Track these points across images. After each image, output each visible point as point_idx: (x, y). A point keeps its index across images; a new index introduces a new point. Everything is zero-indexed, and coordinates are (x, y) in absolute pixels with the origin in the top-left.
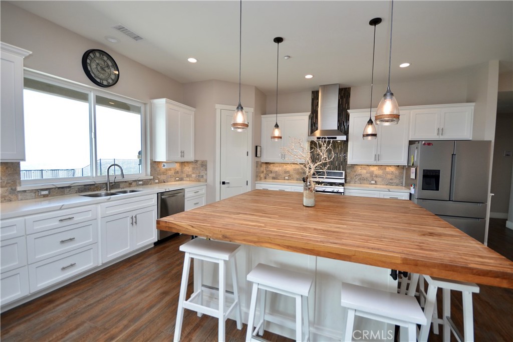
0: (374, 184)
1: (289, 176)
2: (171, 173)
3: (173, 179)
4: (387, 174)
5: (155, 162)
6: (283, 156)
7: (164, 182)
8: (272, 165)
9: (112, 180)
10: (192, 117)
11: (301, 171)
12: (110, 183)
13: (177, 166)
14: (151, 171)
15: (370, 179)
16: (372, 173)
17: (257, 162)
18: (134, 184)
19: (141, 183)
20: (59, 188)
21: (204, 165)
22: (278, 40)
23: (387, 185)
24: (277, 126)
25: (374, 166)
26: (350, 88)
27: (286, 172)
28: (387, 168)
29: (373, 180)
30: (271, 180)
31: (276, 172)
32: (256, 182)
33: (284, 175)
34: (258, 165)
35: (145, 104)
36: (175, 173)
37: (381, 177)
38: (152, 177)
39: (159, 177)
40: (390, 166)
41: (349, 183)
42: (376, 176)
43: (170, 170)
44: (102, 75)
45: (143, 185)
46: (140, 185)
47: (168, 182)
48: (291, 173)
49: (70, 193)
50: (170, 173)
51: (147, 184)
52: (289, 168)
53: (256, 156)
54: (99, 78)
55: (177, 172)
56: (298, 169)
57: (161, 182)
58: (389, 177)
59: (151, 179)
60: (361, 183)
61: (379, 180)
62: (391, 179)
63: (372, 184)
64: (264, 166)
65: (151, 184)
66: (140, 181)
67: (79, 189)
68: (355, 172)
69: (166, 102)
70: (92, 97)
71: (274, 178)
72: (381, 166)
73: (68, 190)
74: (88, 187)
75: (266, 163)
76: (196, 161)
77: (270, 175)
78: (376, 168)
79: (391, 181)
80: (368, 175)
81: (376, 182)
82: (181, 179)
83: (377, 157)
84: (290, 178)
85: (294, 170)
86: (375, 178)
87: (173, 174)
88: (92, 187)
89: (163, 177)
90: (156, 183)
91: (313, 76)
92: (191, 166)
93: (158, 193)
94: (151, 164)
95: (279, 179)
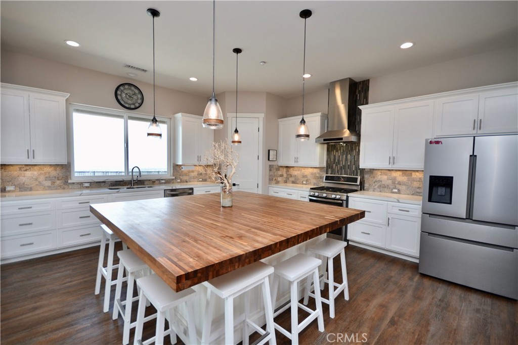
0: (396, 193)
2: (195, 174)
3: (196, 180)
4: (414, 181)
5: (177, 165)
6: (296, 159)
7: (187, 182)
8: (292, 169)
9: (135, 178)
11: (318, 175)
12: (134, 181)
13: (201, 169)
14: (173, 172)
15: (392, 187)
16: (394, 180)
17: (271, 167)
18: (157, 182)
20: (97, 182)
22: (238, 51)
23: (413, 194)
24: (236, 131)
25: (396, 170)
26: (369, 80)
27: (304, 176)
28: (413, 173)
29: (395, 188)
30: (291, 185)
31: (295, 176)
32: (270, 185)
33: (303, 179)
35: (170, 118)
36: (198, 175)
37: (405, 185)
38: (174, 178)
39: (181, 177)
40: (418, 171)
41: (368, 190)
42: (399, 183)
43: (193, 172)
44: (130, 101)
45: (165, 183)
46: (162, 183)
47: (190, 182)
48: (309, 177)
49: (104, 187)
50: (192, 174)
51: (169, 183)
52: (308, 172)
53: (269, 160)
54: (128, 104)
55: (201, 174)
56: (315, 173)
57: (184, 182)
58: (416, 184)
59: (173, 179)
60: (381, 191)
61: (403, 188)
62: (419, 188)
63: (394, 193)
64: (285, 170)
65: (173, 183)
66: (162, 180)
67: (111, 183)
68: (374, 178)
69: (182, 116)
71: (293, 182)
72: (406, 170)
73: (104, 184)
74: (118, 183)
75: (287, 167)
77: (290, 179)
78: (400, 173)
79: (418, 190)
80: (390, 182)
81: (399, 190)
83: (392, 160)
84: (308, 183)
85: (312, 174)
86: (398, 186)
87: (196, 176)
88: (122, 183)
89: (185, 178)
90: (178, 182)
91: (312, 75)
92: (211, 169)
93: (165, 190)
94: (173, 167)
95: (298, 184)
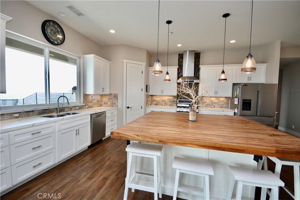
0: (213, 107)
1: (165, 103)
2: (95, 101)
3: (96, 105)
4: (221, 102)
5: (86, 94)
6: (162, 92)
7: (91, 107)
8: (154, 97)
9: (60, 106)
10: (108, 67)
11: (172, 100)
12: (59, 108)
13: (99, 98)
14: (84, 100)
15: (211, 105)
16: (212, 101)
17: (147, 95)
18: (73, 109)
19: (77, 108)
20: (26, 112)
21: (116, 96)
22: (169, 22)
23: (220, 108)
24: (167, 73)
25: (213, 97)
26: (200, 53)
27: (163, 101)
28: (220, 98)
29: (213, 105)
30: (154, 106)
31: (157, 101)
32: (147, 107)
33: (162, 103)
34: (147, 96)
35: (80, 58)
36: (97, 102)
37: (217, 104)
38: (84, 104)
39: (88, 104)
40: (222, 97)
41: (200, 107)
42: (214, 103)
43: (94, 99)
44: (54, 37)
45: (78, 109)
46: (77, 109)
47: (93, 107)
48: (166, 101)
49: (33, 115)
51: (81, 109)
52: (166, 98)
53: (147, 91)
55: (99, 101)
56: (170, 99)
57: (90, 108)
58: (221, 103)
59: (83, 106)
60: (206, 107)
61: (216, 105)
62: (222, 105)
63: (212, 107)
64: (150, 97)
65: (83, 109)
66: (77, 106)
67: (39, 112)
68: (203, 101)
69: (94, 57)
70: (47, 51)
71: (156, 104)
72: (217, 97)
73: (32, 113)
74: (45, 111)
75: (151, 96)
76: (111, 94)
77: (154, 103)
78: (215, 98)
79: (222, 106)
80: (210, 102)
81: (214, 106)
82: (101, 106)
83: (216, 92)
84: (166, 104)
85: (168, 99)
86: (214, 104)
87: (96, 102)
88: (47, 111)
89: (90, 104)
90: (86, 108)
91: (182, 45)
92: (107, 97)
93: (91, 115)
94: (83, 96)
95: (159, 105)
